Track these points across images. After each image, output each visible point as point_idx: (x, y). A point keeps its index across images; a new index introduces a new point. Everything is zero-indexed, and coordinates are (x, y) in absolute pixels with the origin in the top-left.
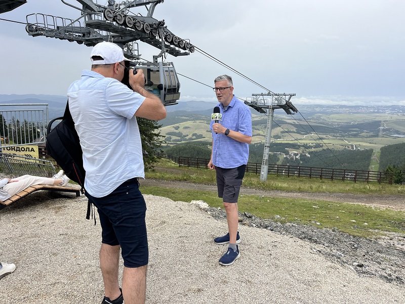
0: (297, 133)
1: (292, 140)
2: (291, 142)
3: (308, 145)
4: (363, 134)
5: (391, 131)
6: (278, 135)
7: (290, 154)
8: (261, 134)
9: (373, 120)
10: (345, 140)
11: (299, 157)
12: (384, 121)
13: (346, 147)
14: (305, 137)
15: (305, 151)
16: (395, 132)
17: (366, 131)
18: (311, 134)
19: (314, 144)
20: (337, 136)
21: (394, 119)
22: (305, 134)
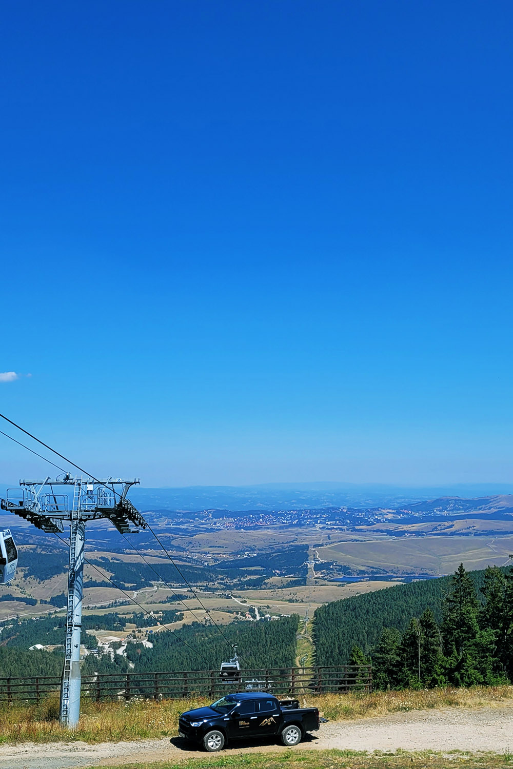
3: (145, 617)
5: (332, 569)
6: (63, 594)
7: (100, 645)
8: (14, 596)
9: (291, 543)
10: (235, 597)
11: (126, 650)
12: (315, 546)
13: (238, 614)
14: (135, 596)
15: (140, 635)
16: (340, 570)
17: (278, 572)
18: (152, 586)
19: (161, 614)
20: (214, 587)
21: (334, 540)
22: (135, 589)
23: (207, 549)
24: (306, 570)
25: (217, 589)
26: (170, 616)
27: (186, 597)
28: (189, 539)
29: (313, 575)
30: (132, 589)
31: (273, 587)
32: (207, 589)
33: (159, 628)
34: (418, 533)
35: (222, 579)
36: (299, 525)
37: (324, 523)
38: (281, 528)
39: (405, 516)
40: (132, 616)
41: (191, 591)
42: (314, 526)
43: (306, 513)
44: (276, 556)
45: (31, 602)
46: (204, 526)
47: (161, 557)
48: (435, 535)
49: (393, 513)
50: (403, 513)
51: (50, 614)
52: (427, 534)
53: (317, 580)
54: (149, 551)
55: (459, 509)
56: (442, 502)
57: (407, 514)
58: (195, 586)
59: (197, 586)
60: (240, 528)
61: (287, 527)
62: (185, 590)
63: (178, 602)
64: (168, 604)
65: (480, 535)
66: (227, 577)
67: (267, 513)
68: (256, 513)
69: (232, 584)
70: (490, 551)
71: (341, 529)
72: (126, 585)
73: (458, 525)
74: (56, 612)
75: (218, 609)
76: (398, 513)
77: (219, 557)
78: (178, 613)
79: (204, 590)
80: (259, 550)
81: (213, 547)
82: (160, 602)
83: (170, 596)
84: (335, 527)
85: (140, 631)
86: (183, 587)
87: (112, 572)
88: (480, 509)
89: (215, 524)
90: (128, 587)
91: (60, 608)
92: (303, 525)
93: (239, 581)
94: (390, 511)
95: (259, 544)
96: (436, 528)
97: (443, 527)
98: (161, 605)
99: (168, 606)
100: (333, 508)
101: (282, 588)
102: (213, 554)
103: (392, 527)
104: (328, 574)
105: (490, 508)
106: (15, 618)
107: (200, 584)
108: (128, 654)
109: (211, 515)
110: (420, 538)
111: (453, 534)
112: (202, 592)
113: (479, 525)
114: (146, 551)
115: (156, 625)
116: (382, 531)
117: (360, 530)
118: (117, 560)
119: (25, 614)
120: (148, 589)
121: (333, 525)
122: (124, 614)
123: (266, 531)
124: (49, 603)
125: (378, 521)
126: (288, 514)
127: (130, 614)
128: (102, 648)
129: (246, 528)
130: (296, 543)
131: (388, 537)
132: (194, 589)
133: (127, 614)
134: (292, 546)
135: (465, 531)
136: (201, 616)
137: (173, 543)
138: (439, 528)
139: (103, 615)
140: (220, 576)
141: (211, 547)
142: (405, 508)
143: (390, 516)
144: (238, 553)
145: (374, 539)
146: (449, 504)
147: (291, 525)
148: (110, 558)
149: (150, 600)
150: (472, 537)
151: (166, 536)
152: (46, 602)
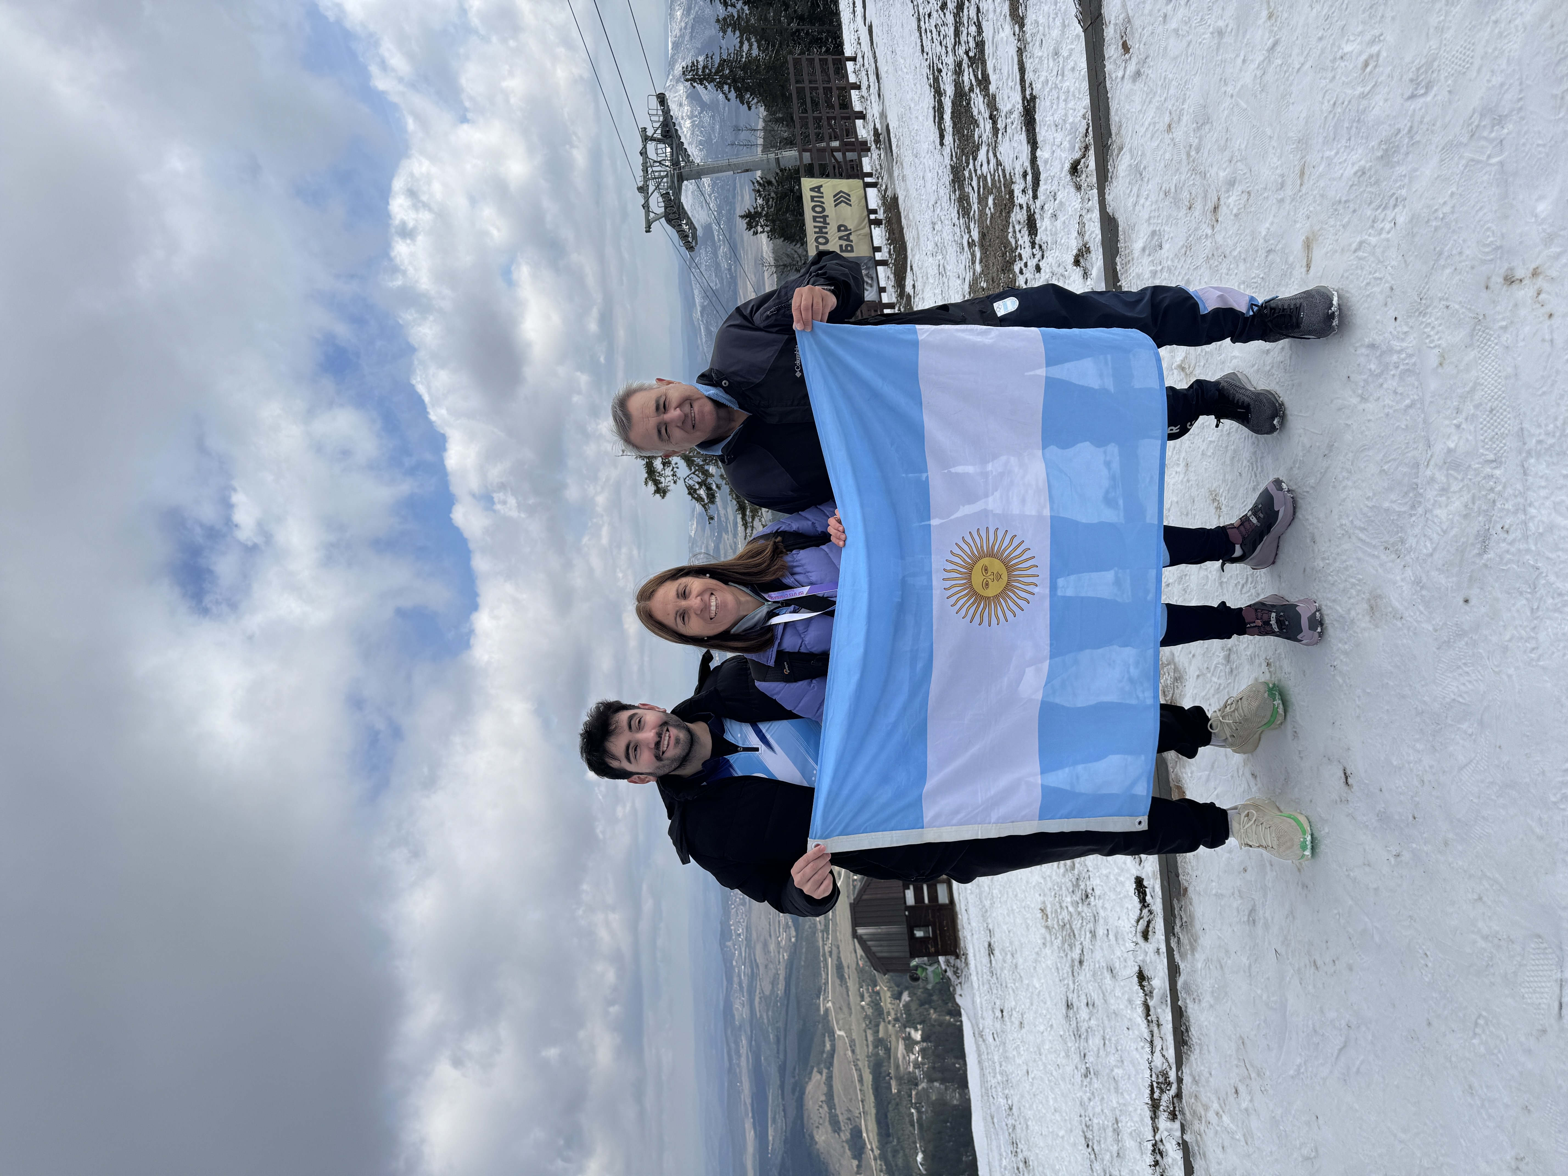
0: (830, 1065)
1: (861, 1080)
2: (868, 1078)
3: (870, 1012)
6: (847, 1142)
14: (842, 1033)
15: (893, 1012)
18: (827, 1010)
19: (864, 990)
27: (839, 958)
28: (761, 970)
30: (833, 1039)
40: (869, 1032)
41: (831, 952)
47: (788, 1005)
51: (875, 1159)
58: (824, 949)
59: (824, 945)
63: (846, 970)
72: (828, 1047)
79: (828, 934)
82: (848, 995)
83: (838, 981)
85: (889, 1014)
86: (826, 966)
87: (811, 1073)
90: (831, 1045)
98: (851, 994)
99: (852, 984)
108: (920, 1024)
115: (878, 992)
120: (832, 1017)
122: (867, 1046)
124: (860, 1161)
127: (866, 1036)
128: (915, 1062)
132: (827, 949)
133: (867, 1040)
137: (767, 993)
139: (870, 1075)
141: (770, 936)
149: (845, 1009)
151: (760, 1003)
152: (859, 1166)
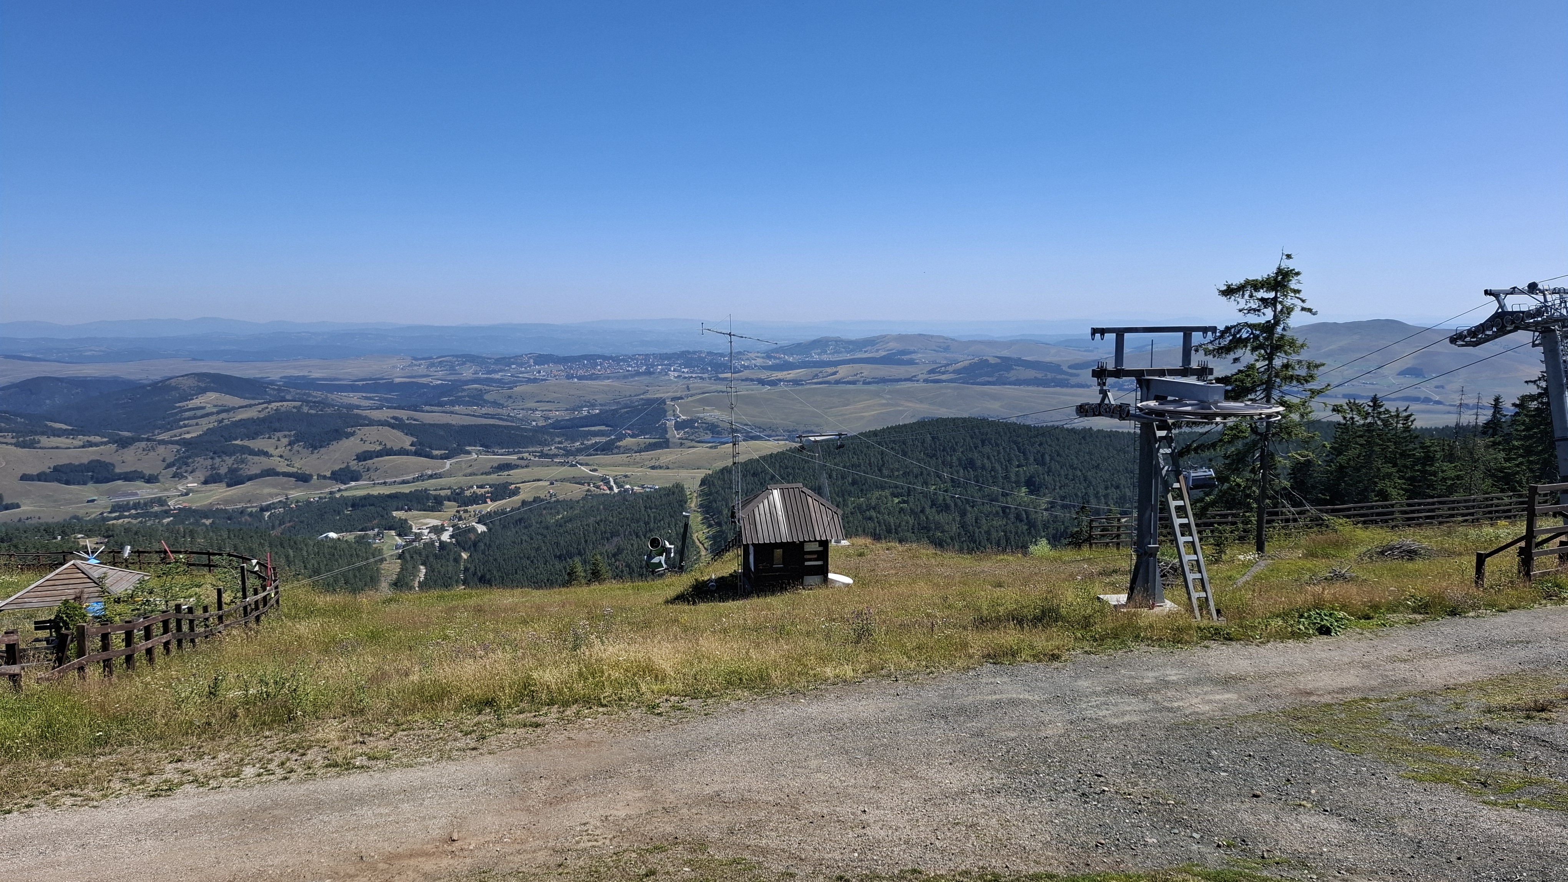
0: (417, 454)
1: (404, 482)
2: (406, 489)
3: (468, 493)
4: (628, 441)
5: (697, 428)
6: (348, 467)
7: (415, 530)
8: (279, 469)
9: (642, 397)
10: (581, 464)
11: (452, 537)
12: (674, 399)
13: (589, 485)
14: (448, 466)
15: (467, 515)
16: (707, 429)
17: (629, 432)
18: (469, 453)
19: (488, 489)
20: (551, 453)
21: (695, 392)
22: (447, 457)
23: (532, 405)
24: (665, 430)
25: (556, 456)
26: (501, 491)
27: (517, 467)
28: (507, 392)
29: (675, 435)
30: (443, 457)
31: (627, 450)
32: (543, 455)
33: (491, 506)
34: (796, 382)
35: (560, 443)
36: (648, 373)
37: (679, 371)
38: (625, 377)
39: (778, 361)
40: (449, 492)
41: (522, 459)
42: (667, 374)
43: (655, 358)
44: (627, 412)
45: (303, 478)
46: (526, 375)
47: (474, 416)
48: (816, 383)
49: (763, 358)
50: (775, 358)
51: (331, 493)
52: (807, 384)
53: (683, 441)
54: (457, 408)
55: (841, 352)
56: (820, 344)
57: (779, 358)
58: (525, 452)
59: (529, 453)
60: (573, 377)
61: (633, 376)
62: (515, 457)
63: (506, 473)
64: (494, 476)
65: (869, 383)
66: (566, 440)
67: (605, 358)
68: (592, 359)
69: (573, 449)
70: (884, 401)
71: (701, 378)
72: (436, 452)
73: (843, 371)
74: (340, 490)
75: (563, 480)
76: (769, 357)
77: (551, 414)
78: (513, 486)
79: (540, 457)
80: (601, 405)
81: (541, 402)
82: (482, 474)
83: (496, 465)
84: (694, 375)
85: (466, 511)
86: (509, 454)
87: (412, 435)
88: (866, 352)
89: (539, 372)
90: (437, 455)
91: (345, 484)
92: (653, 373)
93: (582, 444)
94: (759, 355)
95: (600, 398)
96: (817, 375)
97: (825, 374)
98: (484, 477)
99: (494, 478)
100: (688, 352)
101: (640, 452)
102: (543, 411)
103: (764, 375)
104: (693, 434)
105: (877, 351)
106: (283, 499)
107: (533, 449)
108: (457, 541)
109: (532, 361)
110: (800, 387)
111: (837, 382)
112: (537, 459)
113: (867, 371)
114: (452, 409)
115: (486, 502)
116: (752, 380)
117: (725, 379)
118: (415, 420)
119: (297, 493)
120: (463, 458)
121: (691, 373)
122: (436, 490)
123: (607, 382)
124: (330, 478)
125: (746, 368)
126: (633, 360)
127: (445, 489)
128: (421, 534)
129: (580, 378)
130: (648, 396)
131: (760, 386)
132: (526, 455)
133: (441, 490)
134: (642, 399)
135: (851, 378)
136: (543, 489)
137: (486, 397)
138: (820, 375)
139: (408, 491)
140: (557, 439)
141: (538, 402)
142: (776, 350)
143: (759, 362)
144: (574, 410)
145: (744, 389)
146: (828, 346)
147: (638, 374)
148: (405, 418)
149: (469, 470)
150: (860, 386)
151: (476, 389)
152: (325, 477)
